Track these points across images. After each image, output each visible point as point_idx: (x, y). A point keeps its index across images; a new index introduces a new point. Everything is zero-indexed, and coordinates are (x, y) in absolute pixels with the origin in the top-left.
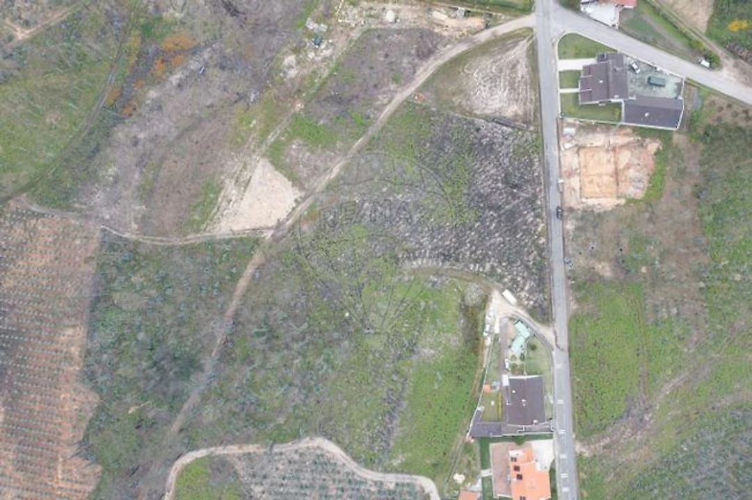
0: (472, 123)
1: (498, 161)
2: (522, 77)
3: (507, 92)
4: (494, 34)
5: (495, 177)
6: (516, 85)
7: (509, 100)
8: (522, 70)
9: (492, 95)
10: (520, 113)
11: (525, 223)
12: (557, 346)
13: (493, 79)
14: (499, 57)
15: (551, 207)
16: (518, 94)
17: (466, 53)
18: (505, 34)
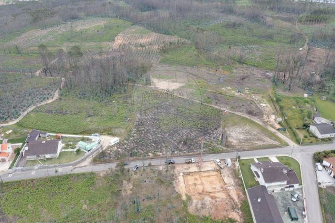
0: (219, 126)
1: (200, 136)
2: (255, 144)
3: (243, 138)
4: (275, 133)
5: (189, 135)
6: (250, 141)
7: (239, 139)
8: (260, 143)
9: (238, 133)
10: (233, 144)
12: (75, 168)
13: (248, 133)
14: (263, 134)
15: (174, 159)
16: (244, 142)
17: (259, 124)
18: (278, 136)
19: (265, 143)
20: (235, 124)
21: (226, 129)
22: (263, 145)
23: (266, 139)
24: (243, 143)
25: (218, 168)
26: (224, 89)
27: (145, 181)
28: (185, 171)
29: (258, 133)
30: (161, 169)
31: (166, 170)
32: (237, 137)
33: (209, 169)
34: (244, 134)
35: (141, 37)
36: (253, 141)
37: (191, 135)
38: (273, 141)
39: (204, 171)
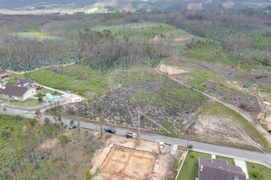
0: (193, 111)
1: (163, 115)
2: (227, 139)
3: (215, 129)
4: (264, 134)
6: (221, 135)
7: (208, 130)
8: (234, 140)
9: (212, 123)
10: (196, 132)
11: (116, 115)
12: (29, 113)
13: (225, 125)
14: (244, 132)
15: (117, 129)
16: (212, 134)
17: (246, 120)
18: (265, 139)
19: (241, 142)
20: (215, 113)
21: (200, 116)
22: (236, 143)
23: (245, 138)
24: (210, 135)
25: (157, 152)
26: (229, 82)
27: (71, 141)
28: (119, 144)
29: (239, 129)
30: (95, 135)
31: (99, 136)
32: (207, 126)
33: (146, 149)
34: (220, 126)
35: (178, 37)
36: (226, 135)
37: (155, 111)
38: (254, 142)
39: (139, 150)
